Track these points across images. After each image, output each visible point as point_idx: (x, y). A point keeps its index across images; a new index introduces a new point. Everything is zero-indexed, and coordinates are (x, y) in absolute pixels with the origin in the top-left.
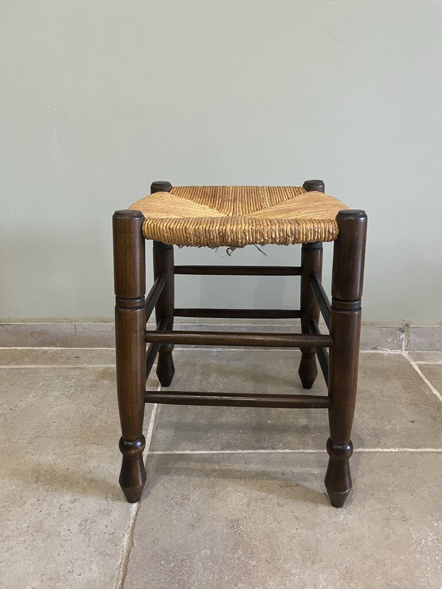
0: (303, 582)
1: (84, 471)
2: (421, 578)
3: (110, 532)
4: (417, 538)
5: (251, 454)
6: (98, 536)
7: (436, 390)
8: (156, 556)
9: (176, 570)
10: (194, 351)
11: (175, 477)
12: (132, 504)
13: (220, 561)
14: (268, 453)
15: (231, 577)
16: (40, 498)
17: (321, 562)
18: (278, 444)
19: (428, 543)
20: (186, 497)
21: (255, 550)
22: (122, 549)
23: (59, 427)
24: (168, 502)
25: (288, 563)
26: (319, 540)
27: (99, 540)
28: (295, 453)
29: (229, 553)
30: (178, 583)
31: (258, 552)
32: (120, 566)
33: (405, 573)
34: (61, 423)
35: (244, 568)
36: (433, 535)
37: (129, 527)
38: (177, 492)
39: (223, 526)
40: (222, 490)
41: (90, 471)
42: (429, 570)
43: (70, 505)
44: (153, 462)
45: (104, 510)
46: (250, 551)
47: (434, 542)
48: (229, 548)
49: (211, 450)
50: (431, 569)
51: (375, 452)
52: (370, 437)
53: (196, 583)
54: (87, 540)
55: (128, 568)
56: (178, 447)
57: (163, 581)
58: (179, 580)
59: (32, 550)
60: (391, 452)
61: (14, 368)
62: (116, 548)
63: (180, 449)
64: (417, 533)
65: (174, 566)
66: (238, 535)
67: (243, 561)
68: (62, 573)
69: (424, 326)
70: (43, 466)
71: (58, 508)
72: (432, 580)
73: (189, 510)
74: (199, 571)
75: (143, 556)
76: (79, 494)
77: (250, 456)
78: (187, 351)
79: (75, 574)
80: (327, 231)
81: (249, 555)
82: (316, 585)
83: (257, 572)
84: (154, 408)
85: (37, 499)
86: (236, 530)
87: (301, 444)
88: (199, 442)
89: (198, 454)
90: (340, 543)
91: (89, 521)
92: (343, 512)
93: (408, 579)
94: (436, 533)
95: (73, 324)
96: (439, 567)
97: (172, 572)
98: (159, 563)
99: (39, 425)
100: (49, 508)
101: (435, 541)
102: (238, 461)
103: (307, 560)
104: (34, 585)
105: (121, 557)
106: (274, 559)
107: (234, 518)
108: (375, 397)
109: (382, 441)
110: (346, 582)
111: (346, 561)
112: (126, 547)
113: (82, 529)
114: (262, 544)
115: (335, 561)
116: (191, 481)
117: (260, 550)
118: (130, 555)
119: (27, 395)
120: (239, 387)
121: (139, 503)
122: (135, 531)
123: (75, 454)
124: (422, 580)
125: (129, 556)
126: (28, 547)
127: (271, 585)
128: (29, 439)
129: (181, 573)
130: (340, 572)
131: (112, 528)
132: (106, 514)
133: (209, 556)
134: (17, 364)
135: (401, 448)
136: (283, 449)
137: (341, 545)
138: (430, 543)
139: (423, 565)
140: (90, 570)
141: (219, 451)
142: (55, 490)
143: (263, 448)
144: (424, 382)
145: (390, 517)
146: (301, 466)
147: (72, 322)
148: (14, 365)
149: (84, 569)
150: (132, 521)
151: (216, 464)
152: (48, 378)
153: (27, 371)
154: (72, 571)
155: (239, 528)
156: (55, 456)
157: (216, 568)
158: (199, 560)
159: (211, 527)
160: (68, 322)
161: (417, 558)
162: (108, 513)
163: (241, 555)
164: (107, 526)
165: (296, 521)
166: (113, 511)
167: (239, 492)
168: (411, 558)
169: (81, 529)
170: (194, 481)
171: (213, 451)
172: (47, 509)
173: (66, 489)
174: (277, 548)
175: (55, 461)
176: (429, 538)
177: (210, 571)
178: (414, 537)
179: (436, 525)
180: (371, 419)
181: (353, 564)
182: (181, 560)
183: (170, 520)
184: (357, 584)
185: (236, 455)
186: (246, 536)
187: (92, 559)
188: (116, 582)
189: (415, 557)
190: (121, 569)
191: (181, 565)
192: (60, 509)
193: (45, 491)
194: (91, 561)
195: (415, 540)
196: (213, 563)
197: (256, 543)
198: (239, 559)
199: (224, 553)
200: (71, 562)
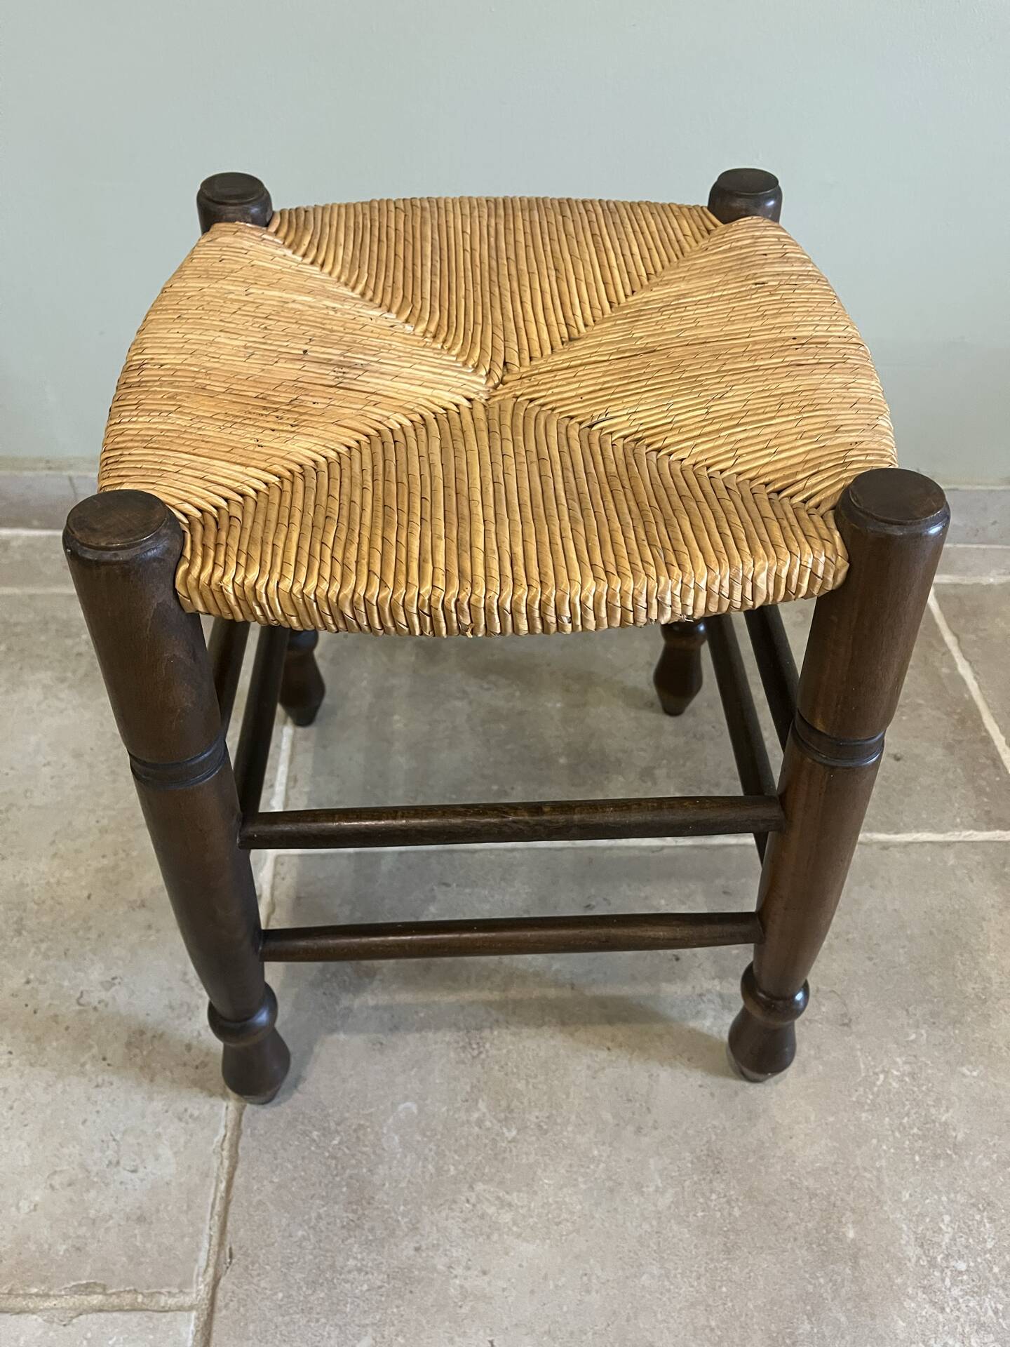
0: (613, 1178)
2: (865, 1169)
3: (196, 1063)
4: (868, 1070)
6: (171, 1072)
7: (966, 664)
8: (300, 1119)
9: (345, 1154)
13: (440, 1128)
14: (555, 849)
15: (461, 1167)
16: (32, 977)
17: (656, 1128)
19: (890, 1084)
20: (364, 971)
21: (515, 1103)
23: (60, 777)
25: (584, 1133)
29: (459, 1109)
30: (348, 1185)
31: (522, 1106)
32: (222, 1146)
33: (832, 1159)
34: (64, 766)
35: (491, 1147)
36: (905, 1063)
39: (449, 1043)
42: (884, 1151)
43: (104, 995)
45: (182, 1005)
46: (504, 1103)
47: (902, 1081)
48: (459, 1098)
50: (889, 1149)
53: (387, 1185)
54: (146, 1081)
55: (240, 1151)
57: (317, 1180)
58: (351, 1177)
59: (23, 1113)
62: (212, 1100)
64: (869, 1058)
65: (339, 1144)
66: (480, 1066)
67: (489, 1129)
68: (95, 1169)
69: (969, 487)
70: (28, 889)
71: (75, 1002)
72: (888, 1176)
73: (371, 1003)
74: (393, 1154)
76: (122, 963)
79: (125, 1169)
81: (503, 1115)
82: (642, 1187)
83: (517, 1156)
85: (24, 980)
86: (476, 1053)
90: (700, 1083)
91: (149, 1034)
93: (837, 1173)
94: (911, 1059)
95: (65, 473)
96: (907, 1142)
97: (336, 1158)
98: (307, 1135)
99: (9, 771)
100: (54, 1001)
101: (907, 1079)
103: (626, 1124)
104: (37, 1198)
105: (223, 1123)
106: (556, 1123)
107: (473, 1022)
110: (704, 1179)
111: (710, 1125)
113: (135, 1056)
114: (530, 1086)
115: (684, 1127)
117: (525, 1101)
118: (244, 1118)
123: (104, 857)
124: (868, 1175)
125: (240, 1121)
126: (15, 1105)
127: (546, 1187)
130: (694, 1154)
131: (201, 1049)
132: (185, 1014)
133: (417, 1118)
137: (701, 1086)
138: (894, 1084)
139: (873, 1138)
140: (157, 1159)
142: (65, 954)
144: (941, 641)
145: (816, 1016)
146: (628, 885)
147: (59, 468)
149: (144, 1157)
152: (18, 629)
154: (118, 1163)
155: (482, 1049)
156: (56, 862)
157: (430, 1146)
158: (393, 1127)
160: (50, 468)
161: (863, 1120)
162: (189, 1014)
163: (484, 1114)
164: (189, 1047)
168: (849, 1120)
169: (131, 1055)
172: (50, 1005)
173: (91, 951)
174: (564, 1096)
175: (57, 875)
177: (416, 1154)
178: (862, 1066)
179: (913, 1037)
181: (724, 1133)
182: (356, 1129)
184: (728, 1184)
185: (481, 854)
186: (497, 1068)
187: (160, 1130)
188: (214, 1184)
189: (858, 1119)
190: (225, 1153)
191: (354, 1140)
192: (79, 1004)
193: (40, 957)
194: (159, 1136)
195: (863, 1075)
196: (424, 1135)
197: (519, 1086)
198: (480, 1123)
199: (448, 1110)
200: (114, 1140)
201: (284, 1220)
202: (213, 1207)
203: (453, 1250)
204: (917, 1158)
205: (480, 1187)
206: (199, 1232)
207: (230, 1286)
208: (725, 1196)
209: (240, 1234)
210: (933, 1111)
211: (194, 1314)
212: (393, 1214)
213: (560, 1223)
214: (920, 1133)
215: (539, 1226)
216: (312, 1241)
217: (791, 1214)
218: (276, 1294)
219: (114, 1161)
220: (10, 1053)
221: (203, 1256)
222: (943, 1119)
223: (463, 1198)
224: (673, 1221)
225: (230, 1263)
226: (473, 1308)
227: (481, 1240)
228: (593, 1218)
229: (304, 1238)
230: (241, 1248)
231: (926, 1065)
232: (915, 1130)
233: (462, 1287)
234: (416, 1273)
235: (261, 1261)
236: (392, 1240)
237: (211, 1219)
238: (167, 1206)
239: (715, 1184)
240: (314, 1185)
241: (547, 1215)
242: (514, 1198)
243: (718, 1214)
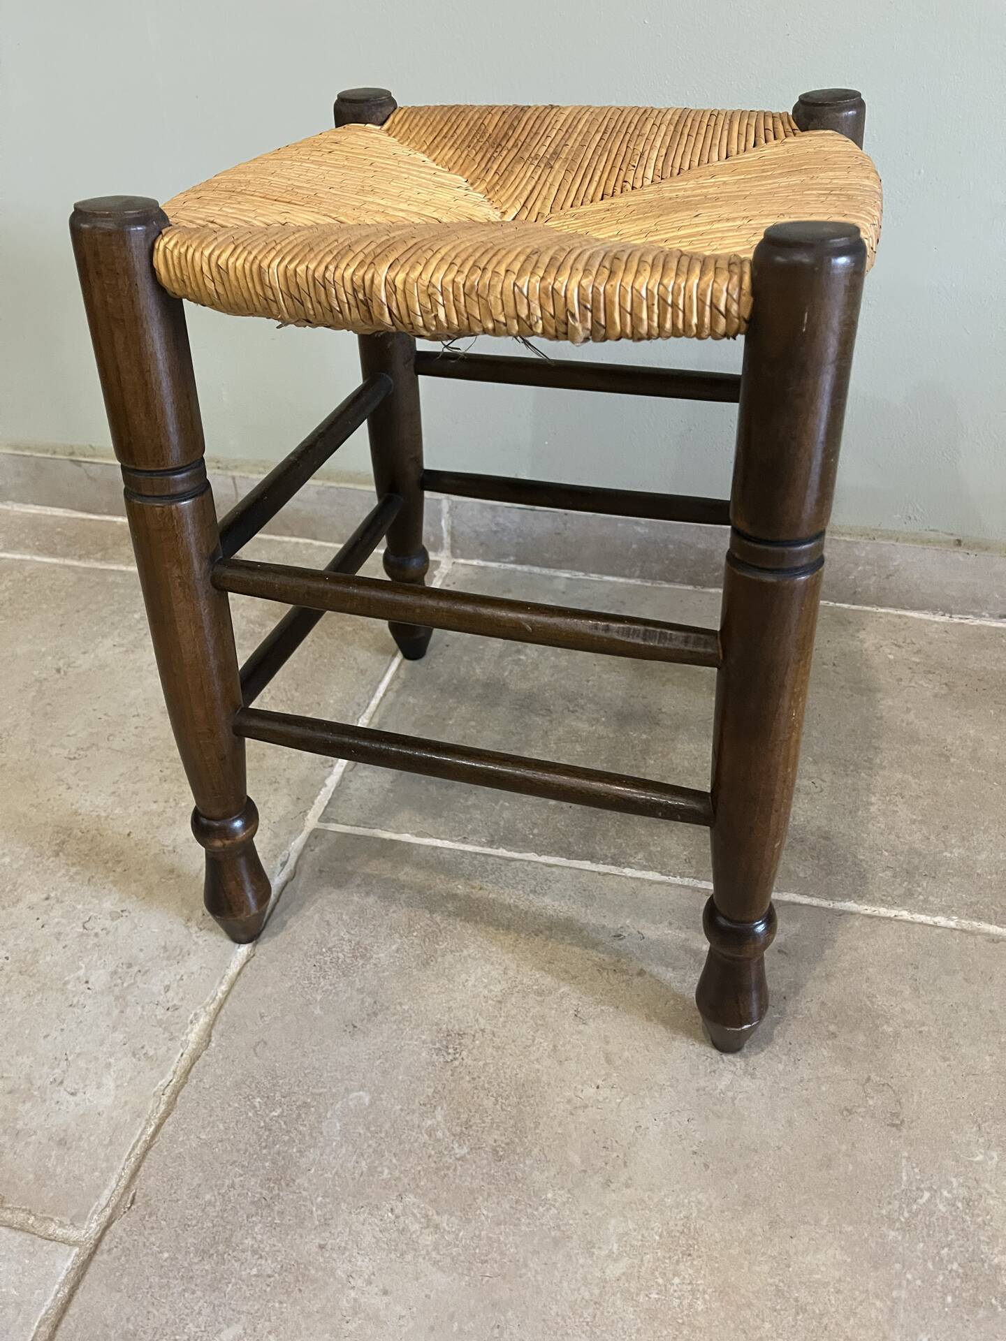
0: (562, 1228)
1: (163, 846)
2: (877, 1296)
3: (170, 1004)
4: (911, 1183)
5: (554, 869)
6: (143, 1007)
8: (248, 1083)
9: (281, 1128)
10: (514, 571)
11: (356, 898)
12: (237, 945)
13: (387, 1126)
14: (599, 873)
15: (397, 1174)
16: (52, 894)
17: (628, 1186)
18: (633, 852)
19: (936, 1205)
20: (362, 952)
21: (476, 1119)
22: (182, 1051)
23: (143, 727)
24: (318, 957)
25: (543, 1171)
26: (643, 1127)
27: (141, 1017)
28: (670, 885)
29: (413, 1112)
30: (274, 1162)
31: (483, 1125)
32: (164, 1090)
33: (837, 1274)
34: (151, 719)
35: (435, 1159)
36: (960, 1185)
37: (214, 999)
38: (347, 937)
39: (424, 1042)
40: (452, 951)
41: (174, 847)
42: (908, 1280)
43: (108, 923)
44: (317, 850)
45: (175, 948)
46: (464, 1117)
47: (954, 1205)
48: (417, 1101)
49: (464, 840)
50: (915, 1279)
51: (889, 918)
52: (889, 873)
53: (313, 1171)
54: (116, 1012)
55: (178, 1099)
56: (387, 822)
57: (244, 1148)
58: (278, 1153)
60: (935, 926)
61: (94, 570)
62: (170, 1044)
63: (391, 827)
64: (916, 1170)
65: (278, 1116)
66: (450, 1072)
67: (439, 1140)
68: (39, 1083)
70: (80, 817)
71: (81, 925)
72: (906, 1310)
73: (358, 985)
74: (329, 1140)
75: (221, 1076)
76: (135, 899)
77: (552, 873)
78: (497, 571)
79: (65, 1090)
80: (708, 302)
81: (458, 1129)
82: (593, 1247)
83: (461, 1176)
84: (368, 711)
85: (45, 896)
86: (451, 1057)
87: (694, 862)
88: (441, 816)
89: (428, 846)
90: (695, 1148)
91: (136, 969)
92: (735, 1065)
93: (838, 1292)
94: (971, 1183)
95: (230, 473)
96: (941, 1278)
97: (270, 1130)
98: (249, 1100)
99: (103, 717)
100: (64, 921)
101: (959, 1205)
102: (518, 883)
103: (595, 1173)
105: (173, 1068)
106: (514, 1152)
107: (457, 1027)
108: (952, 760)
109: (919, 889)
110: (670, 1258)
111: (694, 1199)
112: (192, 1046)
113: (115, 985)
114: (498, 1107)
115: (663, 1193)
116: (387, 915)
117: (488, 1120)
118: (194, 1069)
119: (100, 640)
120: (590, 683)
121: (254, 946)
122: (223, 1012)
123: (155, 802)
124: (879, 1304)
125: (190, 1069)
127: (483, 1218)
128: (73, 750)
129: (287, 1138)
130: (665, 1227)
131: (177, 994)
132: (175, 958)
133: (366, 1109)
134: (103, 559)
135: (966, 920)
136: (644, 868)
138: (941, 1207)
139: (897, 1262)
140: (98, 1088)
141: (483, 846)
142: (89, 880)
143: (592, 858)
145: (859, 1106)
146: (670, 924)
147: (227, 468)
148: (97, 560)
149: (87, 1083)
150: (224, 988)
151: (462, 880)
153: (119, 580)
154: (62, 1082)
155: (457, 1055)
156: (112, 799)
157: (370, 1142)
158: (338, 1113)
159: (395, 1040)
160: (219, 468)
161: (890, 1238)
162: (180, 957)
163: (438, 1123)
164: (167, 989)
165: (606, 1065)
166: (191, 956)
167: (492, 964)
168: (871, 1235)
169: (112, 984)
170: (394, 915)
171: (467, 843)
172: (58, 923)
173: (112, 882)
174: (532, 1125)
175: (109, 810)
176: (945, 1193)
177: (353, 1147)
178: (905, 1178)
179: (980, 1158)
180: (914, 822)
181: (709, 1212)
182: (300, 1106)
183: (308, 1003)
184: (698, 1271)
185: (518, 864)
186: (468, 1078)
187: (112, 1060)
188: (143, 1126)
189: (883, 1236)
190: (164, 1098)
191: (294, 1116)
192: (84, 928)
193: (67, 878)
194: (109, 1065)
195: (903, 1187)
196: (368, 1129)
197: (485, 1102)
198: (431, 1132)
199: (401, 1110)
200: (67, 1060)
201: (197, 1179)
202: (133, 1149)
203: (360, 1258)
204: (949, 1299)
205: (410, 1199)
206: (111, 1169)
207: (120, 1232)
208: (690, 1283)
209: (149, 1182)
210: (984, 1248)
211: (76, 1250)
212: (308, 1203)
213: (486, 1261)
214: (961, 1271)
215: (462, 1258)
216: (217, 1209)
217: (767, 1325)
218: (161, 1252)
219: (59, 1081)
220: (7, 958)
221: (107, 1193)
222: (996, 1261)
223: (388, 1207)
224: (618, 1295)
225: (129, 1208)
226: (361, 1327)
227: (393, 1256)
228: (526, 1266)
229: (209, 1203)
230: (145, 1196)
231: (989, 1193)
232: (955, 1266)
233: (355, 1300)
234: (313, 1272)
235: (159, 1214)
236: (299, 1230)
237: (127, 1160)
238: (91, 1135)
239: (681, 1266)
240: (238, 1151)
241: (474, 1249)
242: (443, 1221)
243: (676, 1302)
